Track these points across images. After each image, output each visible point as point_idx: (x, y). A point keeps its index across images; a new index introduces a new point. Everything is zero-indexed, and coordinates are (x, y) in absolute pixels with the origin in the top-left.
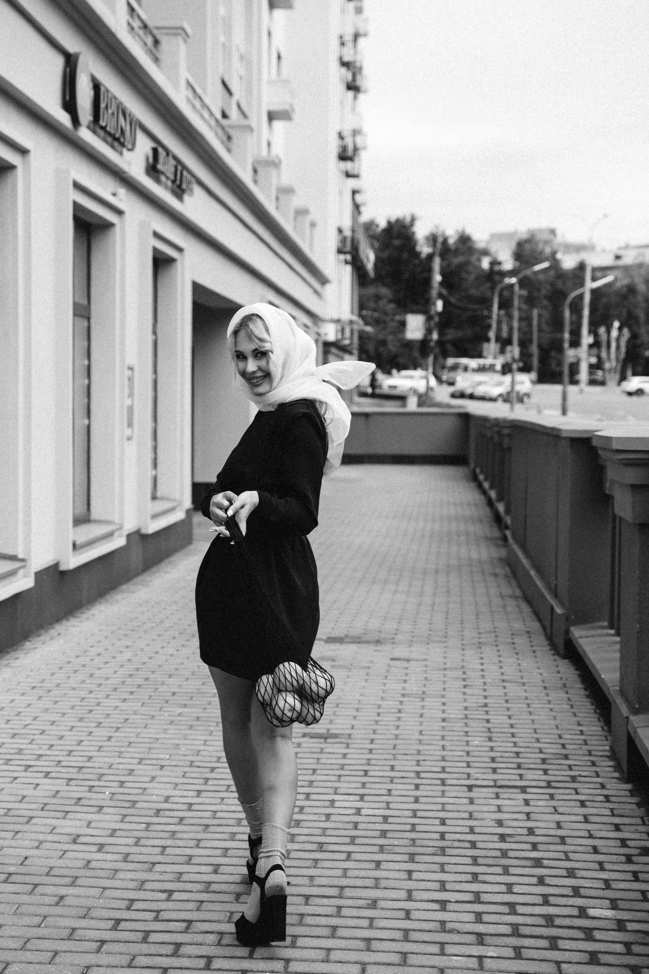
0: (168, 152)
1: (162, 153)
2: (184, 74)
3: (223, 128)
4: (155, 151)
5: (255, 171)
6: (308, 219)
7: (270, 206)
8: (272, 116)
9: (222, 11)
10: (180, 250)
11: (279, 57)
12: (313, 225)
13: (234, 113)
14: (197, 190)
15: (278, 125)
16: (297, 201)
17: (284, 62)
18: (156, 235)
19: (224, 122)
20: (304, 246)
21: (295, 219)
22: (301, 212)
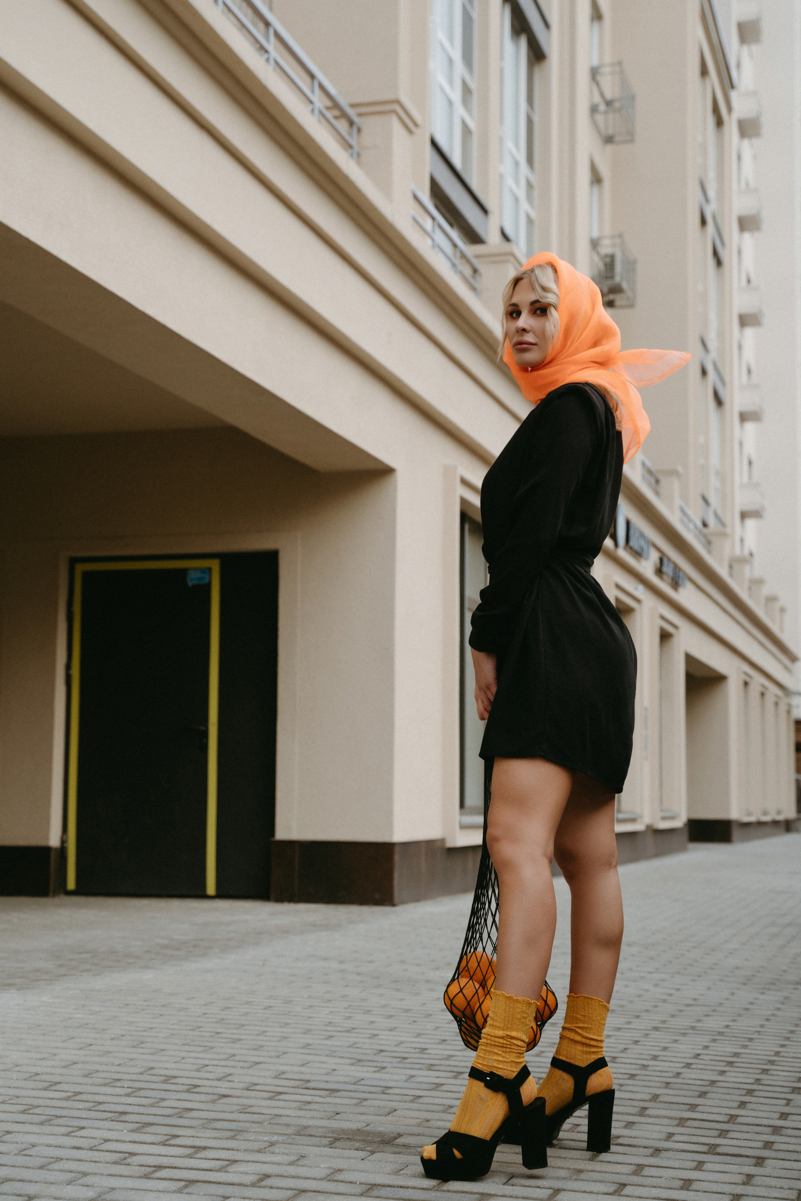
0: (669, 560)
1: (665, 561)
2: (678, 502)
3: (705, 536)
4: (661, 560)
5: (731, 567)
6: (777, 605)
7: (743, 594)
8: (744, 515)
9: (701, 439)
10: (676, 627)
11: (750, 463)
12: (782, 610)
13: (712, 521)
14: (689, 587)
15: (750, 523)
16: (766, 591)
17: (755, 466)
18: (663, 618)
19: (705, 531)
20: (774, 628)
21: (766, 606)
22: (771, 599)
